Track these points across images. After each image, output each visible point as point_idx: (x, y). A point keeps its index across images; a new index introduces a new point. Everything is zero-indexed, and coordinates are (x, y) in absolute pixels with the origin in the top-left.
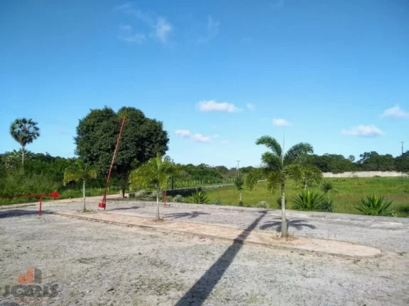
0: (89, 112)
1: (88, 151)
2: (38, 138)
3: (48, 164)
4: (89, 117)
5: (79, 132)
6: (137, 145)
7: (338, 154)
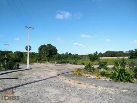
0: (41, 45)
1: (40, 54)
2: (31, 50)
3: (33, 56)
4: (41, 47)
5: (39, 49)
6: (50, 52)
7: (122, 51)
